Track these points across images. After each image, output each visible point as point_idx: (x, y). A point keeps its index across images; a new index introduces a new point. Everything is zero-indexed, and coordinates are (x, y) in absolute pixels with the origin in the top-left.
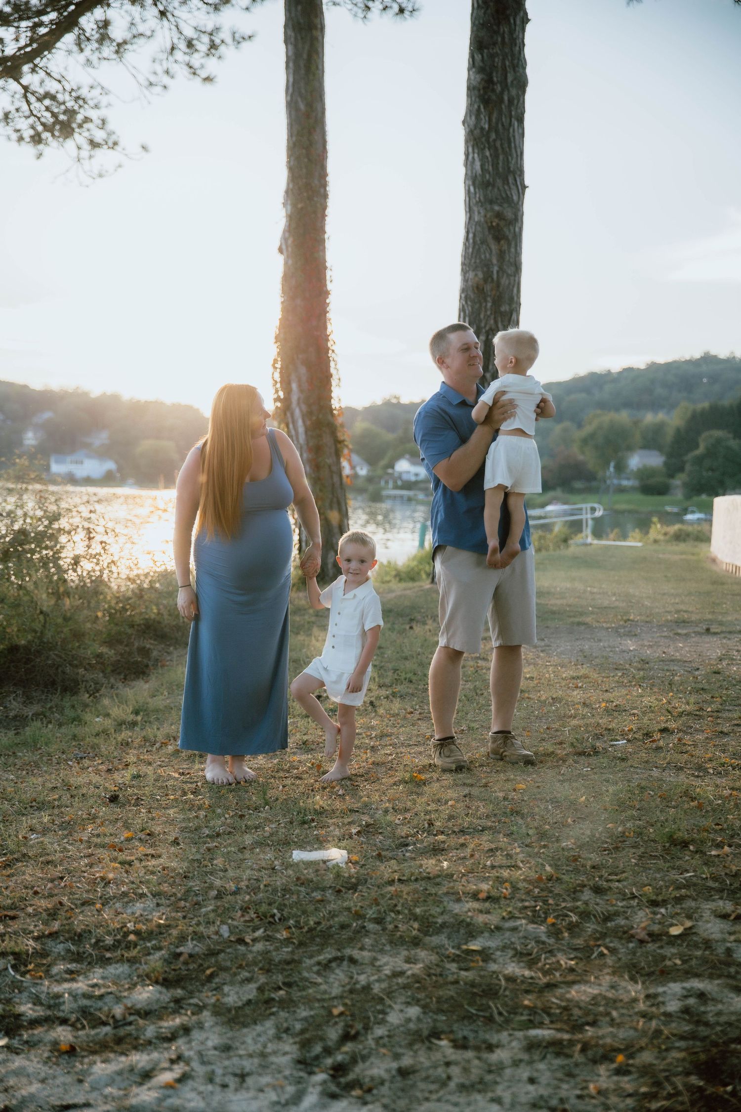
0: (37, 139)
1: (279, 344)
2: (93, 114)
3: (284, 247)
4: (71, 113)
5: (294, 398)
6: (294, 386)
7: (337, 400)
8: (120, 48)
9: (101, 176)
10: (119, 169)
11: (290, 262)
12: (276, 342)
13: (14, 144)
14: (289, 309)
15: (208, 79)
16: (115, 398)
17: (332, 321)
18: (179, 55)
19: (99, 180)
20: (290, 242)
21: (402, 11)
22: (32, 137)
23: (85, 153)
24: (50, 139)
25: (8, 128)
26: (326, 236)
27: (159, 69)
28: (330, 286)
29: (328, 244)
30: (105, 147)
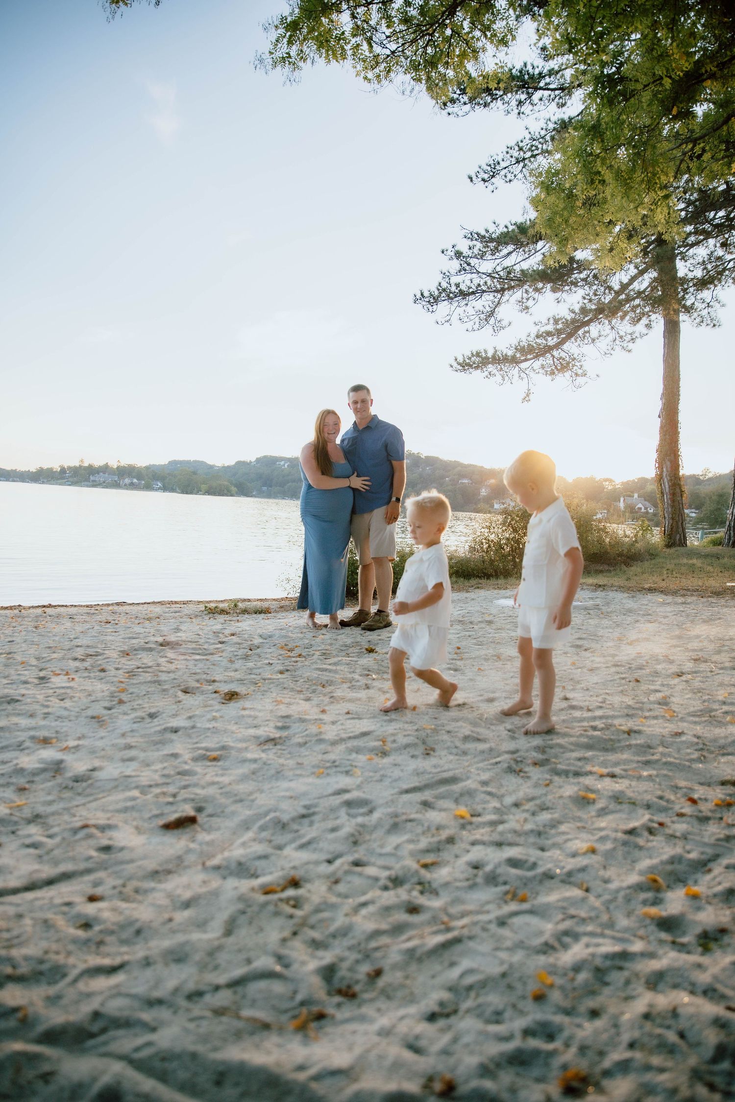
0: (554, 374)
2: (577, 364)
3: (661, 415)
4: (568, 363)
5: (664, 475)
6: (664, 469)
8: (593, 340)
9: (580, 387)
10: (588, 384)
11: (664, 422)
14: (662, 440)
15: (629, 351)
18: (617, 342)
20: (664, 414)
21: (714, 325)
23: (573, 378)
24: (558, 373)
26: (679, 411)
27: (610, 348)
30: (582, 376)
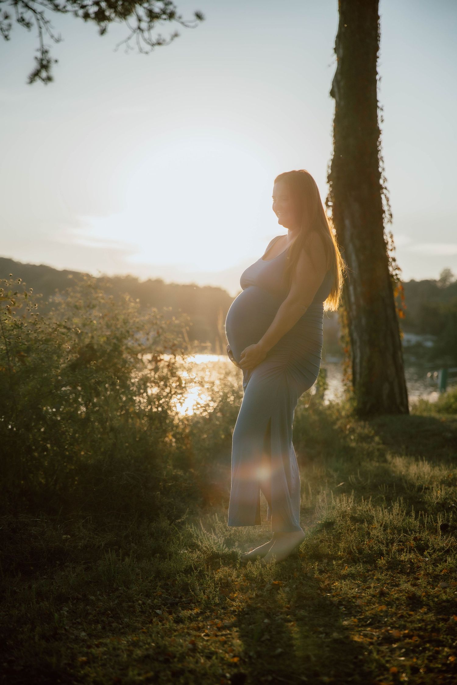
0: (100, 17)
1: (331, 183)
3: (336, 90)
5: (348, 234)
6: (347, 222)
7: (389, 236)
9: (159, 44)
10: (176, 39)
11: (342, 103)
12: (328, 182)
13: (80, 20)
16: (159, 282)
17: (384, 159)
19: (157, 48)
20: (342, 84)
22: (96, 14)
23: (144, 25)
24: (113, 15)
25: (75, 5)
26: (378, 77)
28: (381, 126)
29: (379, 84)
30: (164, 16)
